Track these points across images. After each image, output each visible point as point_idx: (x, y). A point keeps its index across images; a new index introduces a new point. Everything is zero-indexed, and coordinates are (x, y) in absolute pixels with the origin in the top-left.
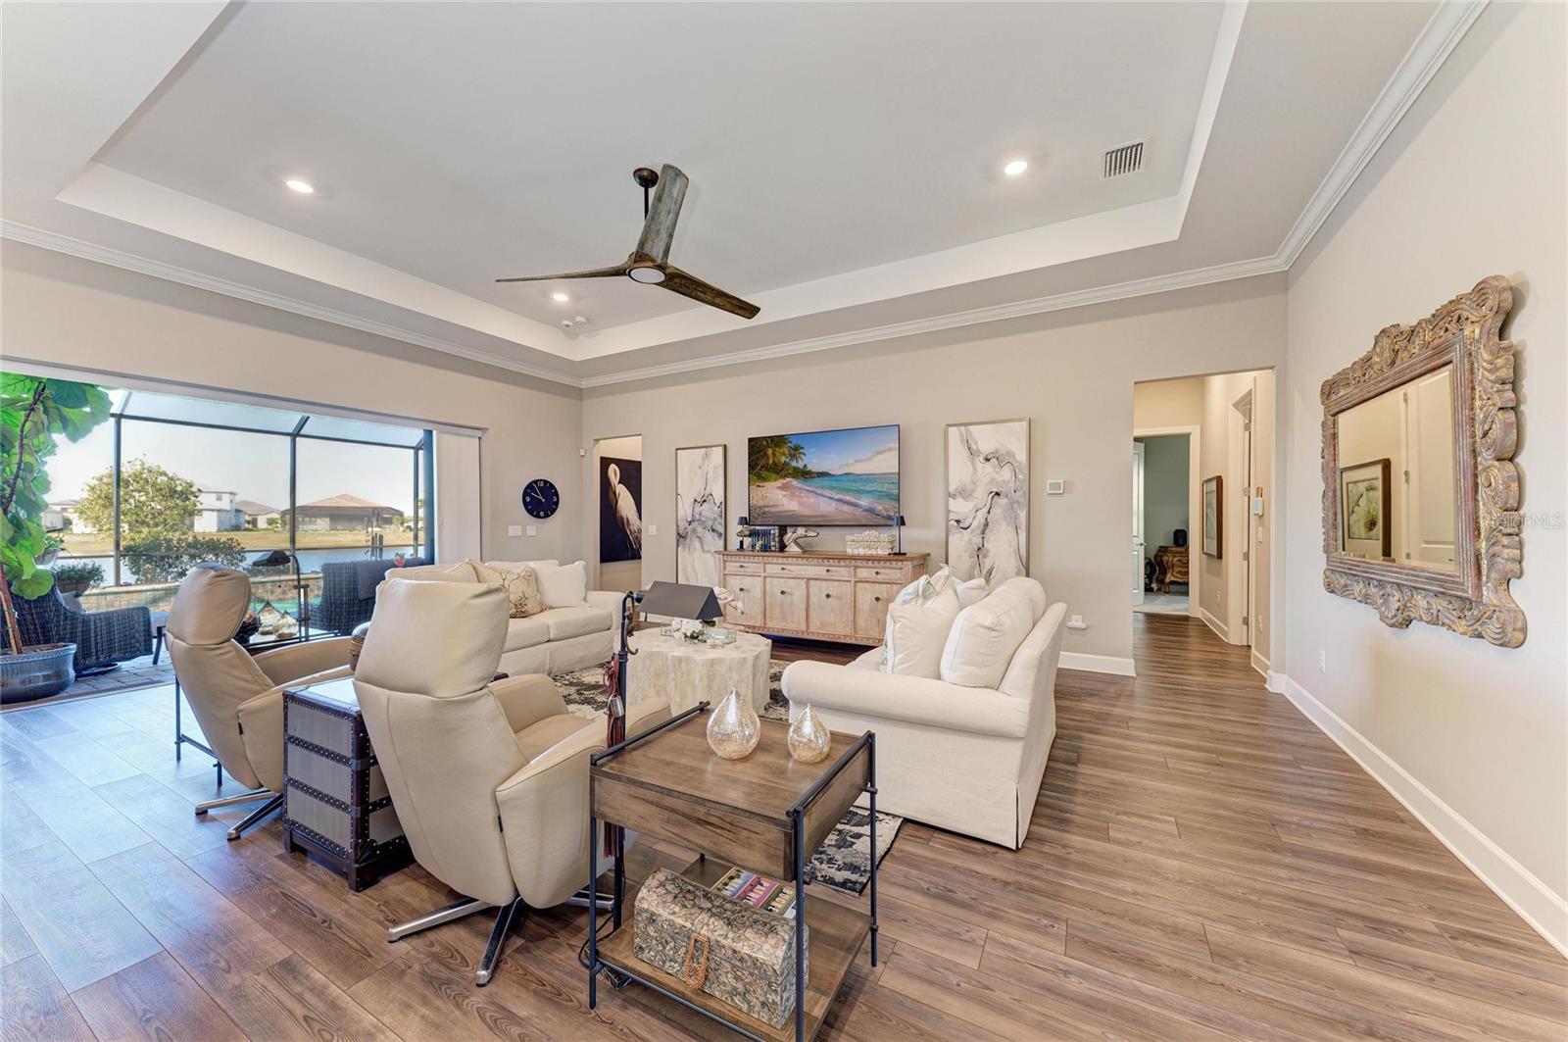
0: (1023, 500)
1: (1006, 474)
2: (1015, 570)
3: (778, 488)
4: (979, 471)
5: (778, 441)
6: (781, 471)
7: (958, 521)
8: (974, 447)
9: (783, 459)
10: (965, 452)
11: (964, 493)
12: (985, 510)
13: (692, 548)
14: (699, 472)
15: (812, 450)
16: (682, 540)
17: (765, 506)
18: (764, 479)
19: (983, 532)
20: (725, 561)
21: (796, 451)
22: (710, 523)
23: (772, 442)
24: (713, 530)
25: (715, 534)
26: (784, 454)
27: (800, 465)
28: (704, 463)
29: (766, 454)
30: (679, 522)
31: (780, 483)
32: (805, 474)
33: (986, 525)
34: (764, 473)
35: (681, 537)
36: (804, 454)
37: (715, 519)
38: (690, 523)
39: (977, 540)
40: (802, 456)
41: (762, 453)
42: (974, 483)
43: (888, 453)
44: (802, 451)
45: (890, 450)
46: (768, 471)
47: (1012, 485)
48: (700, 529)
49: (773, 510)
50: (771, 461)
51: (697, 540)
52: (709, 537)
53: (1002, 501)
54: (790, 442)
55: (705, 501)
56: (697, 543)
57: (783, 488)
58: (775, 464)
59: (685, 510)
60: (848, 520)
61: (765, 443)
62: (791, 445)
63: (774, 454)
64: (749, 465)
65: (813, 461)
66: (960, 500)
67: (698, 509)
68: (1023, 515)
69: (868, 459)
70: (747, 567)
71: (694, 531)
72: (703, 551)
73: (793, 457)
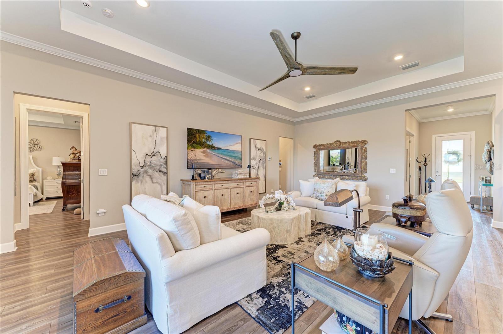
0: (265, 161)
1: (262, 154)
2: (263, 180)
3: (201, 152)
4: (257, 153)
5: (201, 132)
6: (202, 145)
7: (253, 167)
8: (256, 146)
9: (203, 140)
10: (254, 147)
11: (255, 159)
12: (258, 164)
13: (144, 181)
14: (150, 139)
15: (215, 139)
16: (135, 177)
17: (196, 160)
18: (195, 148)
19: (258, 170)
20: (196, 185)
21: (209, 138)
22: (158, 167)
23: (198, 132)
24: (160, 171)
25: (161, 174)
26: (204, 138)
27: (211, 144)
28: (153, 134)
29: (195, 137)
30: (133, 167)
31: (202, 150)
32: (212, 148)
33: (258, 168)
34: (195, 145)
35: (134, 176)
36: (212, 140)
37: (161, 165)
38: (142, 167)
39: (257, 172)
40: (211, 140)
41: (194, 136)
42: (256, 156)
43: (239, 144)
44: (211, 138)
45: (239, 143)
46: (197, 144)
47: (263, 157)
48: (150, 171)
49: (199, 161)
50: (198, 140)
51: (148, 177)
52: (157, 175)
53: (261, 161)
54: (207, 134)
55: (154, 155)
56: (148, 179)
57: (203, 152)
58: (200, 142)
59: (138, 158)
60: (228, 166)
61: (195, 131)
62: (207, 135)
63: (199, 137)
64: (187, 141)
65: (216, 143)
66: (253, 160)
67: (148, 159)
68: (265, 165)
69: (233, 145)
70: (207, 187)
71: (146, 172)
72: (153, 182)
73: (207, 140)
